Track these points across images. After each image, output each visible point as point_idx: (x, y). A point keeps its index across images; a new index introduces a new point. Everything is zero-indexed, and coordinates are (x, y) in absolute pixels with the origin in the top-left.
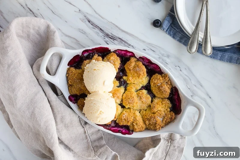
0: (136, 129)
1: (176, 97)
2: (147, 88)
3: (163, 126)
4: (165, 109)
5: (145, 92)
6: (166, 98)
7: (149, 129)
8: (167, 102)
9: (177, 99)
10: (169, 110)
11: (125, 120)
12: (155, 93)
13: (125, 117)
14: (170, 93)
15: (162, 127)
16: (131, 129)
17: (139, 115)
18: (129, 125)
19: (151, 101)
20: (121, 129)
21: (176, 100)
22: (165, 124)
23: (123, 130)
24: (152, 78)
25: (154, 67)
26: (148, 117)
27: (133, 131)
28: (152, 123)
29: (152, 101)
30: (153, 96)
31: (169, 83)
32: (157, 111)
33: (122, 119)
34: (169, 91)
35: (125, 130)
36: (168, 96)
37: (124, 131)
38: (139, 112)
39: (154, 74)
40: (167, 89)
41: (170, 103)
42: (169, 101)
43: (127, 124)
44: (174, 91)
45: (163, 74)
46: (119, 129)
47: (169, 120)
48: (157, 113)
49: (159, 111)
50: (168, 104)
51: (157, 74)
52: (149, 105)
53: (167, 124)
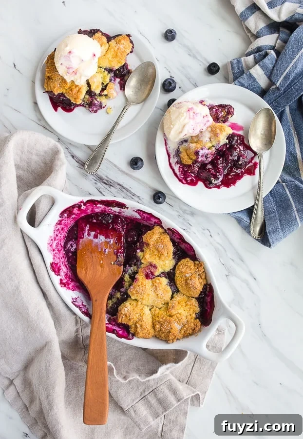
0: (138, 333)
1: (209, 300)
2: (171, 276)
3: (179, 338)
4: (189, 314)
5: (164, 281)
6: (193, 298)
7: (158, 338)
8: (194, 303)
9: (210, 302)
10: (194, 316)
11: (126, 316)
12: (179, 286)
13: (126, 312)
14: (201, 292)
15: (178, 339)
16: (131, 332)
17: (147, 314)
18: (130, 325)
19: (170, 296)
20: (118, 329)
21: (209, 304)
22: (184, 335)
23: (120, 331)
24: (179, 263)
25: (186, 247)
26: (161, 320)
27: (133, 335)
28: (164, 330)
29: (172, 297)
30: (176, 291)
31: (203, 277)
32: (175, 314)
33: (122, 314)
34: (200, 288)
35: (123, 332)
36: (197, 296)
37: (120, 332)
38: (149, 309)
39: (184, 258)
40: (198, 285)
41: (197, 305)
42: (197, 303)
43: (128, 323)
44: (208, 290)
45: (198, 261)
46: (114, 328)
47: (191, 331)
48: (175, 317)
49: (178, 315)
50: (195, 307)
51: (188, 259)
52: (167, 302)
53: (186, 336)
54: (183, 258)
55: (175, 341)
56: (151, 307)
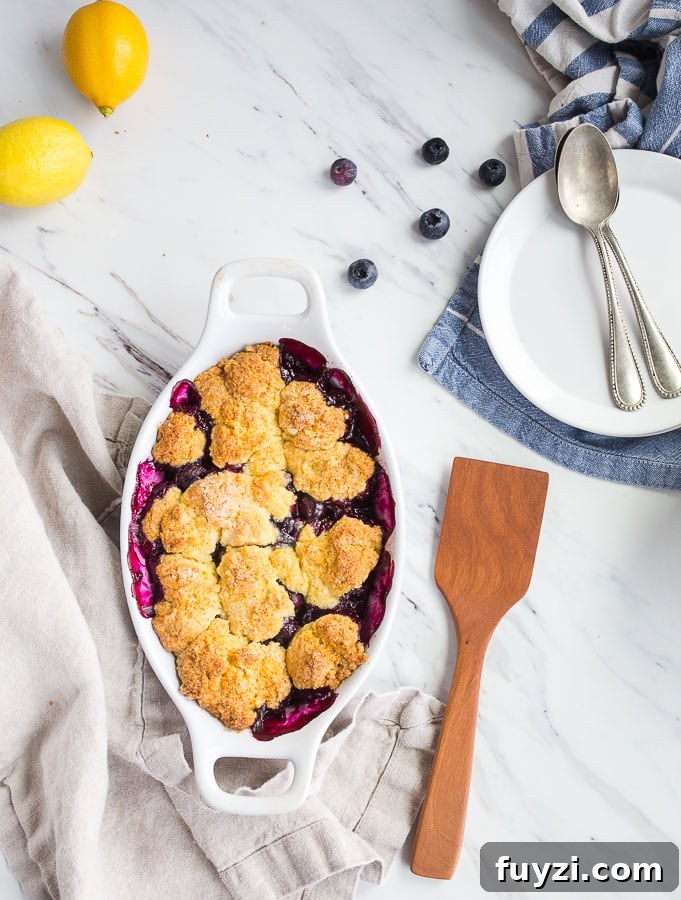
0: (162, 622)
1: (305, 712)
2: (305, 612)
3: (200, 702)
4: (256, 692)
5: (289, 610)
6: (292, 682)
7: (176, 665)
8: (283, 690)
9: (303, 715)
10: (259, 703)
11: (177, 580)
12: (295, 642)
13: (184, 576)
14: (312, 689)
15: (197, 701)
16: (156, 607)
17: (207, 616)
18: (165, 597)
19: (266, 638)
20: (145, 579)
21: (298, 715)
22: (212, 706)
23: (145, 585)
24: (338, 616)
25: (374, 608)
26: (211, 648)
27: (153, 615)
28: (197, 664)
29: (266, 643)
30: (284, 639)
32: (240, 668)
33: (177, 570)
34: (317, 682)
35: (147, 593)
36: (299, 687)
37: (143, 588)
38: (219, 612)
39: (357, 621)
41: (281, 699)
42: (286, 695)
43: (166, 592)
44: (323, 699)
45: (365, 646)
46: (144, 570)
47: (226, 716)
49: (241, 673)
50: (274, 695)
51: (356, 627)
52: (251, 638)
53: (214, 712)
54: (352, 617)
55: (190, 697)
56: (223, 615)
